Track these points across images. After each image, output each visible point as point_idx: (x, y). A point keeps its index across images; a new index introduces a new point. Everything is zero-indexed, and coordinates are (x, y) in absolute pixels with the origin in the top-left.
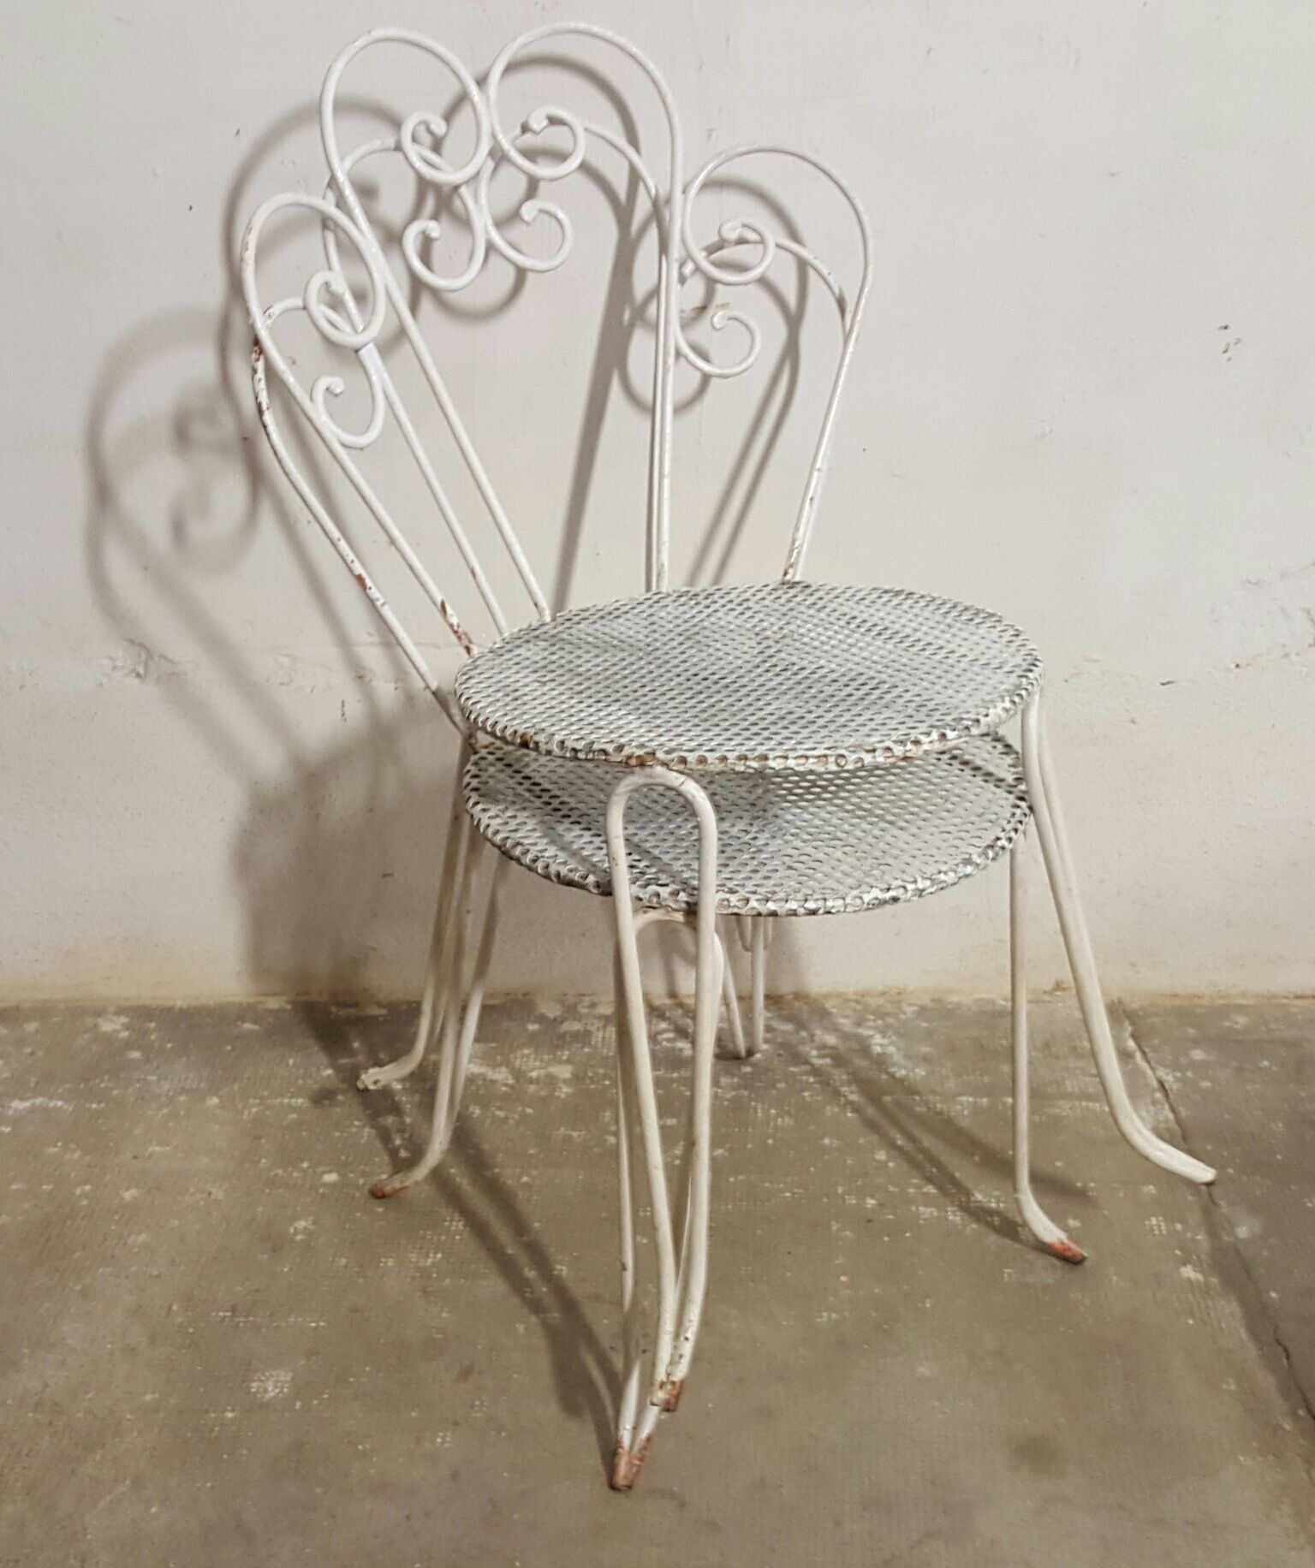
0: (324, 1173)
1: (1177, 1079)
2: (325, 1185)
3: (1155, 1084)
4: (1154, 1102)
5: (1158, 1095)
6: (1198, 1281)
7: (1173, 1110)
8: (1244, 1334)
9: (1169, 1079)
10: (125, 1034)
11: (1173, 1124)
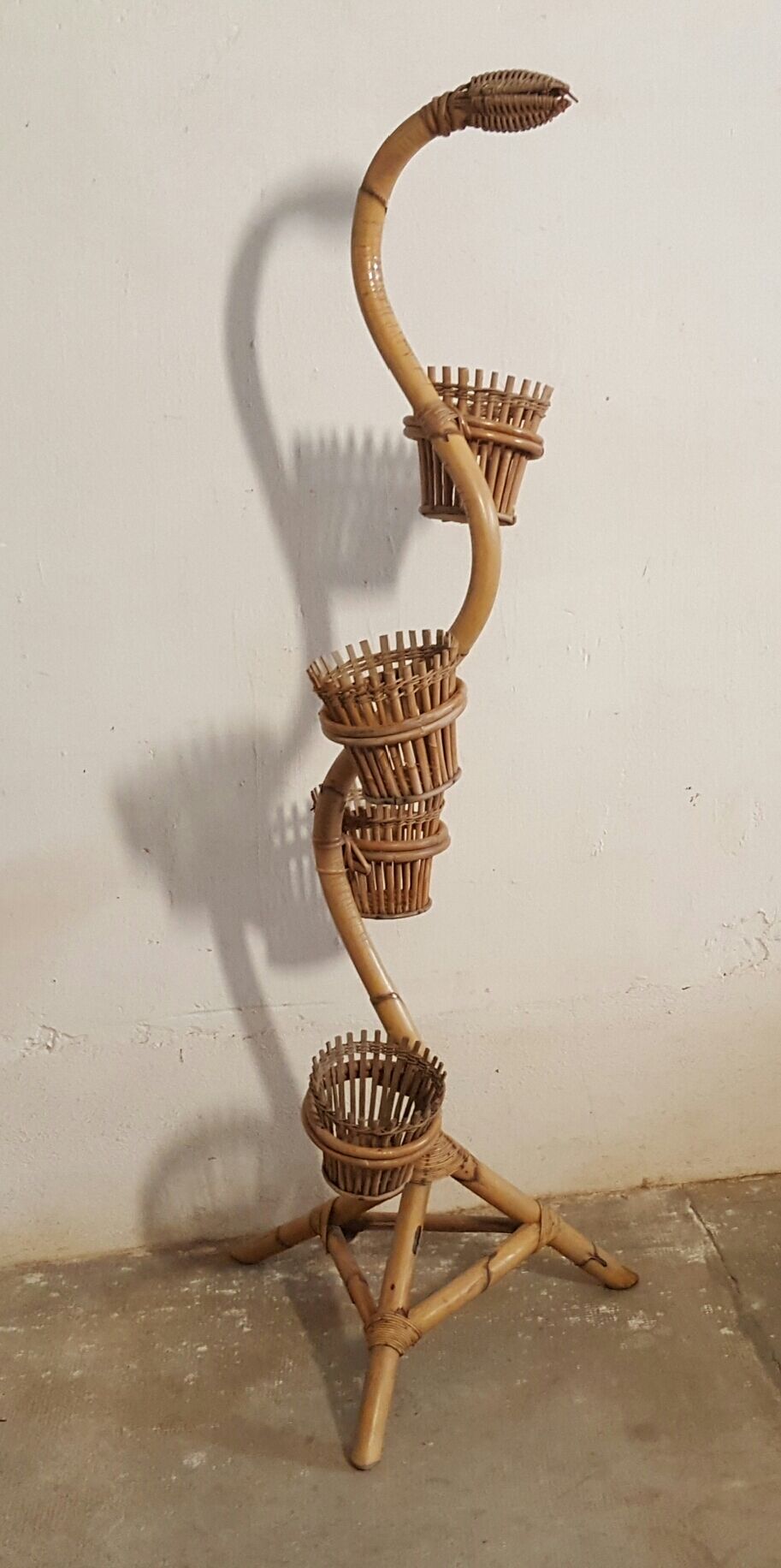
0: (197, 1347)
1: (718, 1228)
2: (201, 1353)
3: (705, 1232)
4: (705, 1242)
5: (708, 1238)
6: (730, 1335)
7: (715, 1245)
8: (756, 1359)
9: (712, 1227)
10: (43, 1284)
11: (716, 1253)
